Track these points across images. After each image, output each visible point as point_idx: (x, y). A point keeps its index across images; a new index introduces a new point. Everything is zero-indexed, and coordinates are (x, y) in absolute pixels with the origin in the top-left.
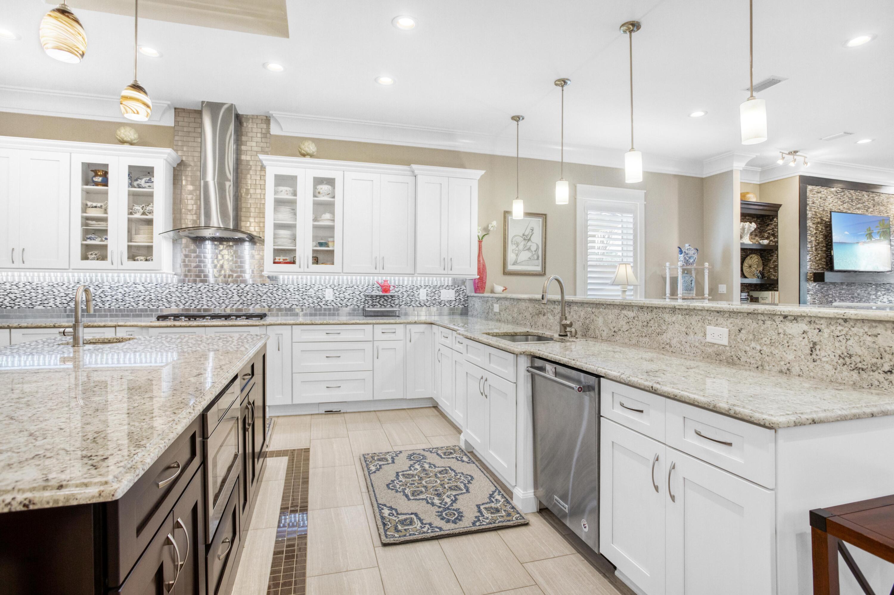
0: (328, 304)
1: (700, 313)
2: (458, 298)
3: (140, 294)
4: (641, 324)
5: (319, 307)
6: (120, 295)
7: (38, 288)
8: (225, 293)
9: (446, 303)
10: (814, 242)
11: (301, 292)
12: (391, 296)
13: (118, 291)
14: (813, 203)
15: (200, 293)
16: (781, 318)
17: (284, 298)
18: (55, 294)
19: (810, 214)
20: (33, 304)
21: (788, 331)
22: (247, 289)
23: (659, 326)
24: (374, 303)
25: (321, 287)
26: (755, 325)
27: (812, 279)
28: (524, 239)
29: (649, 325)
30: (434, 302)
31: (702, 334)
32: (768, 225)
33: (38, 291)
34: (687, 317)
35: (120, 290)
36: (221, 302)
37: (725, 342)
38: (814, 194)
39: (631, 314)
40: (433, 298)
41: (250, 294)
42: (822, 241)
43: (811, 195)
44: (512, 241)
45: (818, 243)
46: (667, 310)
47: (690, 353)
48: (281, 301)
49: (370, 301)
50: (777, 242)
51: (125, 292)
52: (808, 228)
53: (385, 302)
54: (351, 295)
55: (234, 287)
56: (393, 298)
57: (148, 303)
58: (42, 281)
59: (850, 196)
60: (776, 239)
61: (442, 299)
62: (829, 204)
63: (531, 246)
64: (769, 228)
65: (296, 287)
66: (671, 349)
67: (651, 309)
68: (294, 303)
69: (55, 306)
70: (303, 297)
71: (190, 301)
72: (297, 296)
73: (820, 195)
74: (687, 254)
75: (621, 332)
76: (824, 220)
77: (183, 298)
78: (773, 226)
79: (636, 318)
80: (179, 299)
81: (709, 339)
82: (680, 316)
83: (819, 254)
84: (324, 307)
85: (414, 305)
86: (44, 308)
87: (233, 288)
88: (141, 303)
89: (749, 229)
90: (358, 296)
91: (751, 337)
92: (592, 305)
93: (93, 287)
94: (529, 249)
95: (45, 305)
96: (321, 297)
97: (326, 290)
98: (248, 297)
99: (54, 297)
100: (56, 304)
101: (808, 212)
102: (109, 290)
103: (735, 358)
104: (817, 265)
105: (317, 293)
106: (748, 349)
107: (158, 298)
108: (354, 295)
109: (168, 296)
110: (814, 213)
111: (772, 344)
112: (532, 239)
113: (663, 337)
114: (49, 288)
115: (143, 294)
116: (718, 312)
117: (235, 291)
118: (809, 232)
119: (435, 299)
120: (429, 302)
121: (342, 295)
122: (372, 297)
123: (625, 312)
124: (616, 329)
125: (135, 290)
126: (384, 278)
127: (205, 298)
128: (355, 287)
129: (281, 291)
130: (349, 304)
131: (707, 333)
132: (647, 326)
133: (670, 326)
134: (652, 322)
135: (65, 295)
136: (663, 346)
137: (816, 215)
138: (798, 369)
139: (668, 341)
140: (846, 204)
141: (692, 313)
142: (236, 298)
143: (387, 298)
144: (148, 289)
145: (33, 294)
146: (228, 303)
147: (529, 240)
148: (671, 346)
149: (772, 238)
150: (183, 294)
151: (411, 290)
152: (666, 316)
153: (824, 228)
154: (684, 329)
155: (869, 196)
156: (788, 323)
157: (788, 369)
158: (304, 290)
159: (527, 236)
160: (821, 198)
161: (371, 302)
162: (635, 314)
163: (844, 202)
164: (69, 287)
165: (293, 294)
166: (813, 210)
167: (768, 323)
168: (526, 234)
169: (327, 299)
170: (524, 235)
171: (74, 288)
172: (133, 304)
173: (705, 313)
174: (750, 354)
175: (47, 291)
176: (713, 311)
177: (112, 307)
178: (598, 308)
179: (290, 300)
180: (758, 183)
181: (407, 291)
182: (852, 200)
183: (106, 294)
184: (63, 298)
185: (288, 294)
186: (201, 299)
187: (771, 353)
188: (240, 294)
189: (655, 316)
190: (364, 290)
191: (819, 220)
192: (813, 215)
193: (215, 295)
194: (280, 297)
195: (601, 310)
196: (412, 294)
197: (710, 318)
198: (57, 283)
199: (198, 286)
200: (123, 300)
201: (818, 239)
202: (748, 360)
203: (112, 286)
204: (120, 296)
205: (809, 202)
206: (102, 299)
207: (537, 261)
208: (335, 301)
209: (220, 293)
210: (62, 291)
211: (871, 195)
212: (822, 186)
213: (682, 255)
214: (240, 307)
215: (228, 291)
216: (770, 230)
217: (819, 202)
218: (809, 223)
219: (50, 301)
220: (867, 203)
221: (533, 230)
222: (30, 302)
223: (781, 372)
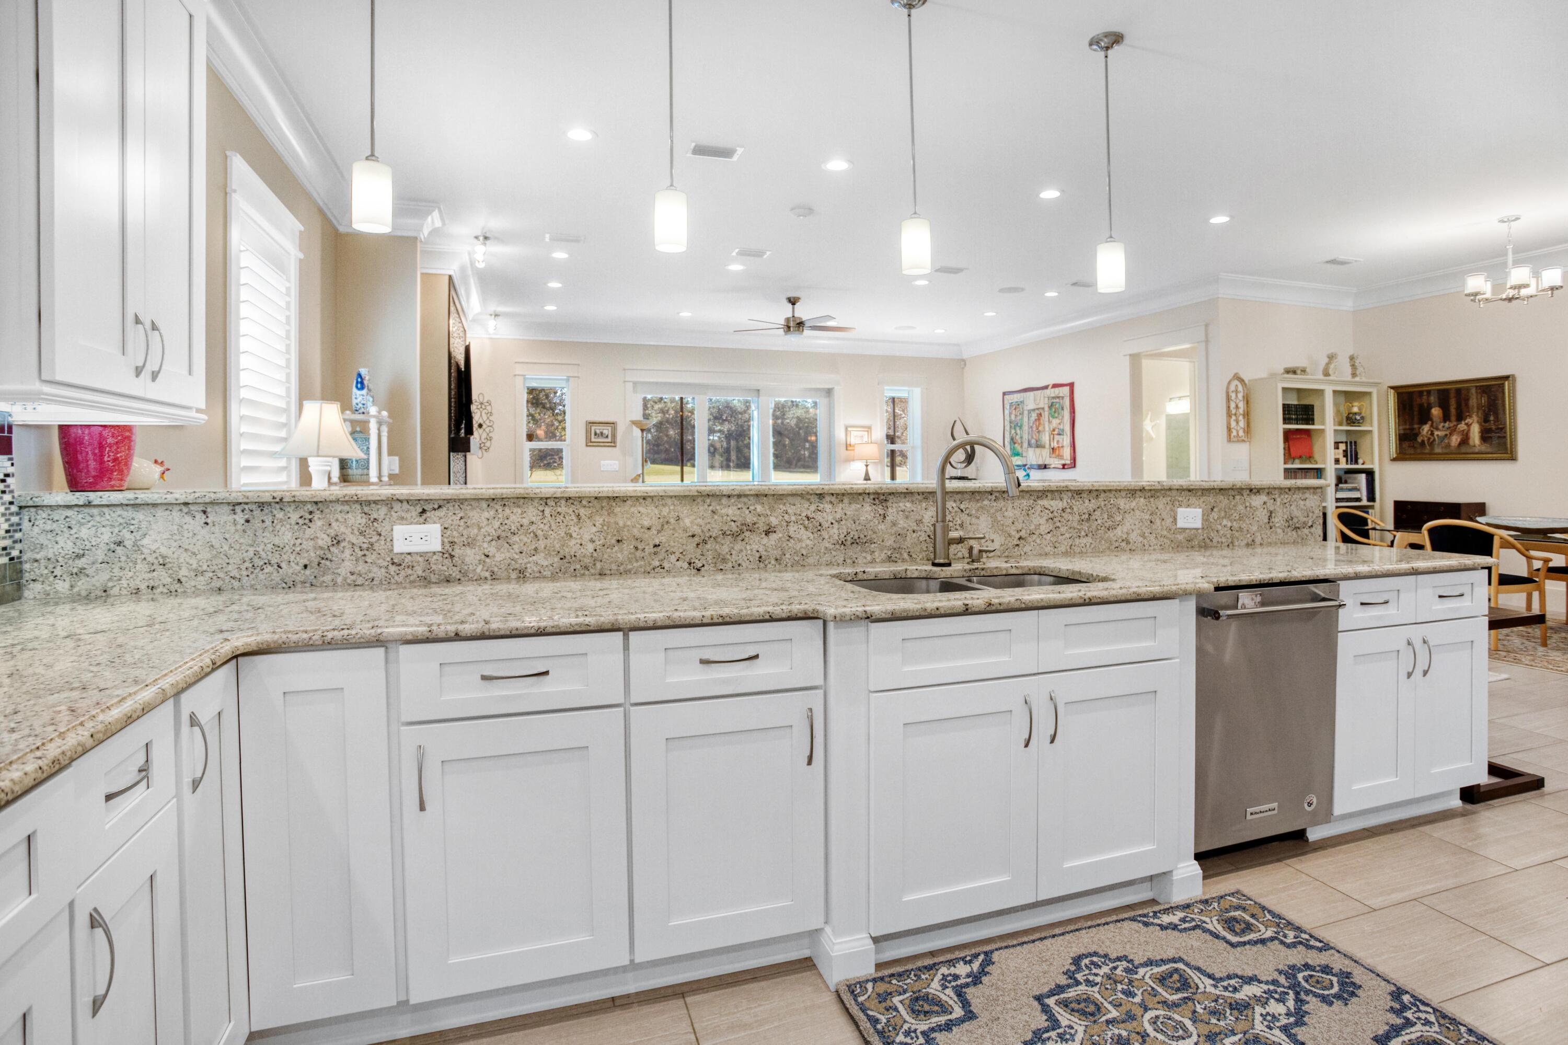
1: (1168, 493)
4: (1077, 517)
16: (1248, 492)
21: (1254, 504)
23: (1110, 516)
26: (1226, 501)
29: (1093, 517)
31: (1171, 520)
34: (1152, 500)
37: (1198, 524)
39: (1057, 505)
46: (1123, 494)
47: (1156, 547)
66: (1129, 547)
67: (1095, 494)
75: (1034, 537)
79: (1068, 510)
81: (1181, 524)
82: (1142, 499)
91: (1223, 514)
92: (959, 496)
103: (1208, 541)
106: (1220, 527)
111: (1241, 518)
113: (1115, 532)
116: (1189, 491)
123: (1045, 502)
124: (1023, 534)
131: (1178, 518)
132: (1088, 520)
133: (1127, 515)
134: (1098, 513)
136: (1117, 544)
138: (1259, 538)
139: (1125, 536)
141: (1158, 494)
148: (1128, 543)
152: (1122, 503)
154: (1147, 517)
156: (1253, 497)
157: (1253, 541)
162: (1065, 504)
167: (1238, 497)
173: (1174, 493)
174: (1222, 532)
176: (1183, 490)
178: (978, 501)
187: (1240, 527)
189: (1103, 503)
195: (986, 502)
197: (1180, 499)
202: (1220, 540)
223: (1248, 545)
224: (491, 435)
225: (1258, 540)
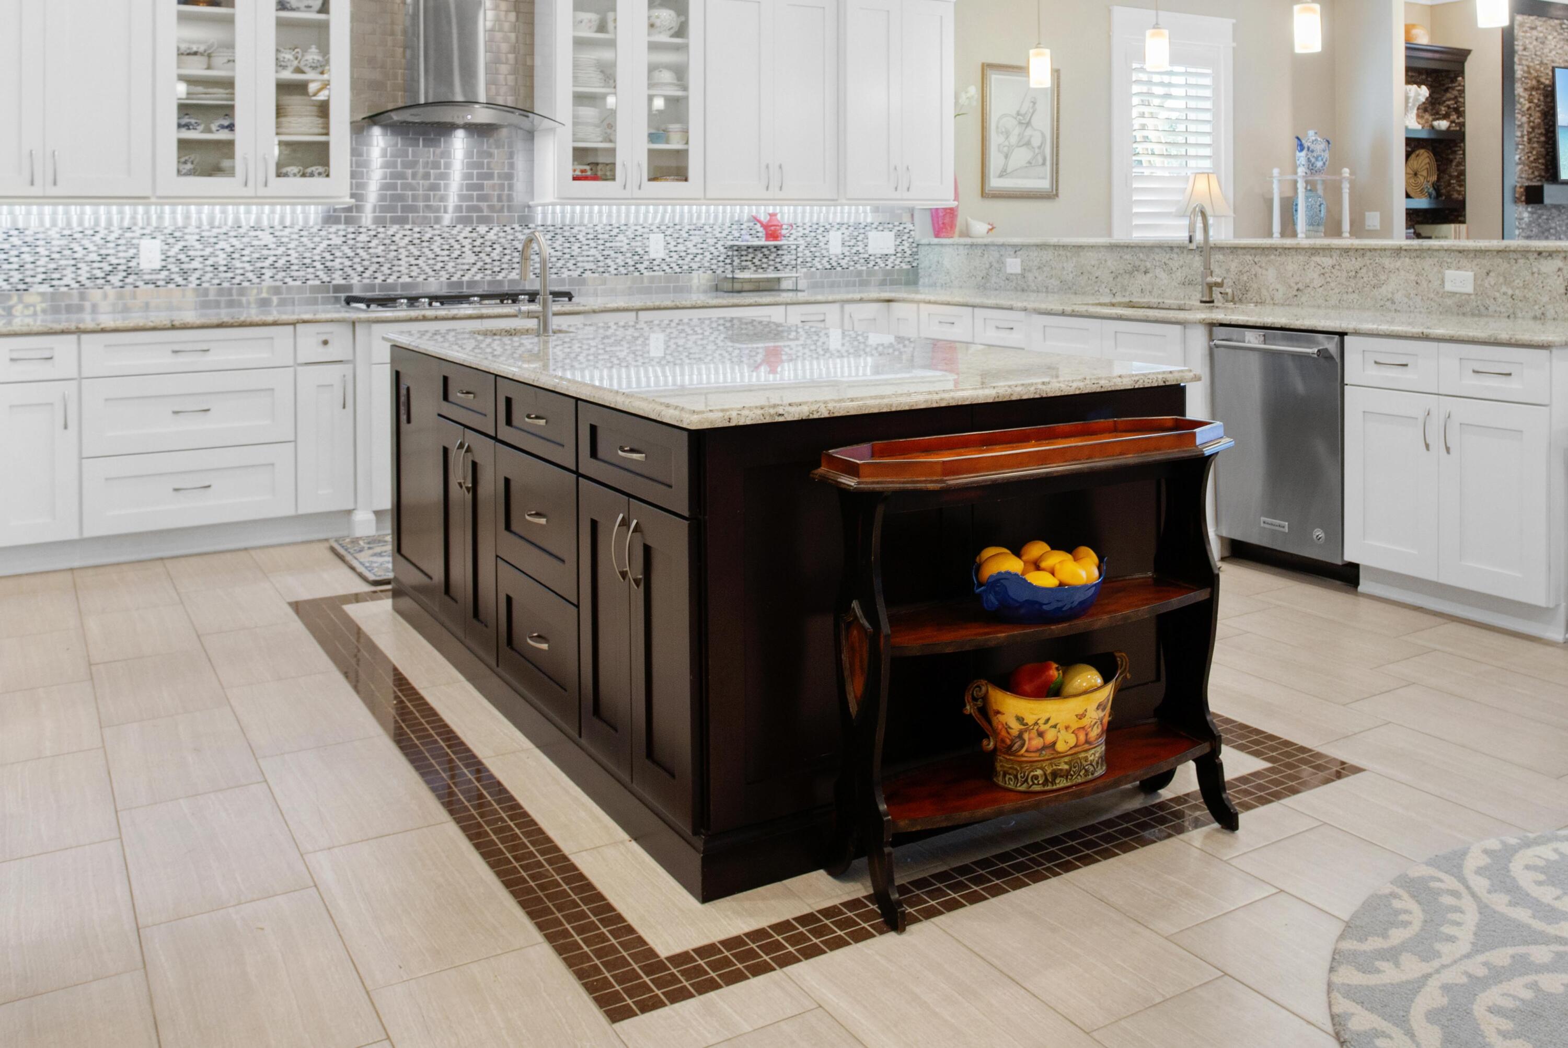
0: (656, 268)
1: (1435, 254)
2: (899, 250)
3: (265, 252)
4: (1345, 274)
5: (637, 274)
6: (222, 255)
7: (38, 243)
8: (447, 247)
9: (878, 260)
10: (1526, 126)
11: (601, 242)
12: (775, 247)
13: (217, 247)
14: (1525, 50)
15: (393, 247)
16: (1536, 255)
17: (567, 256)
18: (76, 256)
19: (1519, 72)
20: (28, 280)
21: (1543, 269)
22: (491, 236)
23: (1375, 275)
24: (744, 263)
25: (641, 230)
26: (1506, 265)
27: (1523, 198)
28: (1020, 123)
29: (1359, 275)
30: (856, 258)
31: (1439, 282)
32: (1447, 90)
33: (38, 250)
34: (1417, 260)
35: (222, 244)
36: (437, 267)
37: (1469, 289)
38: (1527, 32)
39: (1327, 261)
40: (854, 251)
41: (499, 249)
42: (1539, 124)
43: (1522, 34)
44: (997, 127)
45: (1533, 128)
46: (1388, 253)
47: (1422, 310)
48: (559, 264)
49: (735, 258)
50: (1462, 125)
51: (232, 249)
52: (1517, 98)
53: (765, 260)
54: (700, 246)
55: (466, 233)
56: (780, 252)
57: (284, 274)
58: (48, 224)
60: (1461, 120)
61: (870, 253)
62: (1551, 52)
63: (1031, 136)
64: (1449, 95)
65: (591, 231)
66: (1394, 307)
67: (1362, 252)
68: (588, 266)
69: (77, 285)
70: (605, 253)
71: (374, 267)
72: (593, 251)
73: (1535, 33)
74: (1312, 151)
75: (1309, 289)
76: (1542, 83)
77: (357, 260)
78: (1456, 93)
79: (1337, 267)
80: (350, 263)
81: (1449, 287)
82: (1407, 259)
83: (1533, 148)
84: (646, 273)
85: (820, 267)
86: (51, 289)
87: (463, 235)
88: (268, 273)
89: (1416, 99)
90: (712, 249)
91: (1501, 280)
92: (1253, 251)
93: (163, 237)
94: (1028, 144)
95: (54, 283)
96: (641, 252)
97: (651, 236)
98: (495, 255)
99: (73, 262)
100: (80, 279)
101: (1517, 67)
102: (198, 246)
103: (1482, 309)
104: (1530, 171)
105: (633, 244)
106: (1497, 295)
107: (306, 261)
108: (704, 246)
109: (327, 255)
110: (1526, 69)
111: (1524, 287)
112: (1033, 122)
113: (1380, 290)
114: (64, 242)
115: (272, 252)
116: (1460, 252)
117: (466, 242)
118: (1518, 106)
119: (857, 253)
120: (847, 258)
121: (681, 247)
122: (739, 248)
123: (1317, 259)
124: (1300, 286)
125: (255, 243)
126: (771, 210)
127: (405, 259)
128: (707, 228)
129: (560, 240)
130: (695, 266)
131: (1446, 280)
132: (1355, 277)
133: (1391, 275)
134: (1364, 270)
135: (99, 258)
136: (1382, 303)
137: (1530, 73)
138: (1552, 311)
139: (1390, 296)
141: (1425, 254)
142: (470, 258)
143: (767, 252)
144: (284, 240)
145: (27, 258)
146: (453, 270)
147: (1028, 124)
148: (1393, 302)
149: (1454, 117)
150: (359, 251)
151: (813, 234)
152: (1386, 262)
153: (1542, 98)
154: (1413, 277)
156: (1542, 261)
158: (606, 236)
159: (1024, 115)
160: (1537, 39)
161: (737, 261)
162: (1335, 262)
164: (109, 239)
165: (585, 247)
166: (1524, 62)
167: (1521, 261)
168: (1022, 111)
169: (652, 255)
170: (1018, 114)
171: (120, 242)
172: (250, 275)
173: (1442, 254)
174: (1500, 300)
175: (58, 249)
176: (1453, 251)
177: (205, 285)
178: (1267, 255)
179: (579, 259)
181: (804, 236)
183: (190, 253)
184: (95, 265)
185: (575, 247)
186: (396, 262)
187: (1525, 297)
188: (477, 249)
189: (1368, 262)
190: (724, 235)
191: (1534, 82)
192: (1524, 72)
193: (426, 250)
194: (559, 254)
195: (1272, 257)
196: (815, 242)
197: (1449, 260)
198: (80, 229)
199: (390, 232)
200: (228, 268)
201: (1532, 119)
202: (1498, 309)
203: (204, 234)
204: (222, 259)
205: (1519, 48)
206: (183, 266)
207: (1043, 169)
208: (668, 260)
209: (435, 247)
210: (92, 248)
212: (1540, 16)
213: (1303, 153)
214: (478, 277)
215: (452, 241)
216: (1449, 99)
217: (1535, 47)
218: (1519, 90)
219: (65, 272)
221: (1034, 103)
222: (21, 277)
223: (1535, 318)
225: (1551, 313)
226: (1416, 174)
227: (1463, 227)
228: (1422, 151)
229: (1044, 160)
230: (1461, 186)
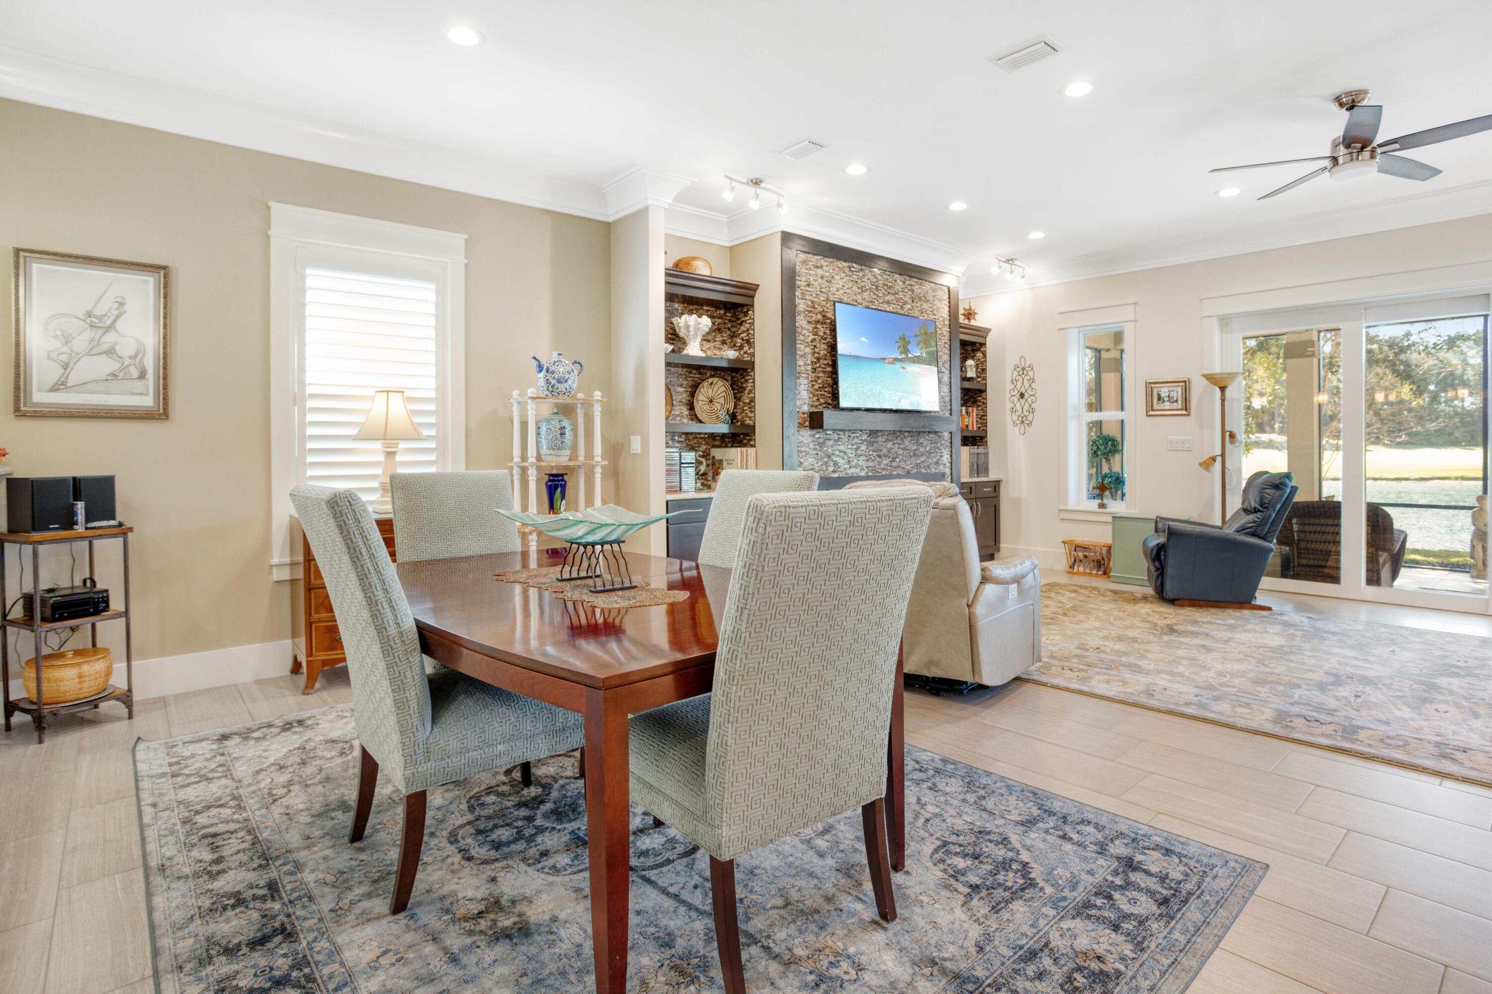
10: (810, 356)
14: (809, 285)
19: (801, 305)
27: (807, 423)
28: (92, 326)
32: (741, 324)
38: (810, 269)
42: (826, 355)
43: (803, 270)
44: (46, 330)
45: (818, 359)
50: (753, 355)
52: (799, 330)
59: (874, 280)
60: (752, 350)
62: (838, 290)
63: (116, 343)
64: (743, 328)
73: (820, 272)
74: (553, 373)
76: (828, 318)
78: (747, 325)
83: (819, 378)
89: (697, 329)
94: (110, 352)
101: (797, 301)
104: (815, 398)
110: (809, 303)
112: (119, 325)
118: (802, 337)
137: (814, 307)
140: (868, 293)
147: (109, 328)
149: (746, 348)
153: (828, 332)
155: (904, 283)
159: (101, 318)
160: (822, 277)
163: (863, 290)
166: (807, 297)
168: (98, 311)
170: (89, 315)
180: (728, 245)
182: (877, 287)
191: (819, 317)
192: (807, 306)
201: (817, 350)
205: (801, 282)
207: (138, 385)
211: (908, 282)
212: (825, 256)
213: (542, 375)
216: (743, 332)
217: (820, 284)
218: (801, 321)
220: (901, 295)
221: (122, 304)
224: (1033, 406)
226: (711, 401)
227: (751, 451)
228: (715, 380)
229: (142, 375)
230: (751, 412)
